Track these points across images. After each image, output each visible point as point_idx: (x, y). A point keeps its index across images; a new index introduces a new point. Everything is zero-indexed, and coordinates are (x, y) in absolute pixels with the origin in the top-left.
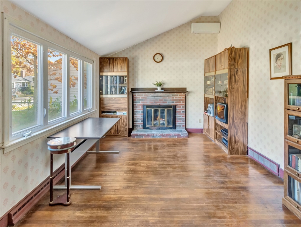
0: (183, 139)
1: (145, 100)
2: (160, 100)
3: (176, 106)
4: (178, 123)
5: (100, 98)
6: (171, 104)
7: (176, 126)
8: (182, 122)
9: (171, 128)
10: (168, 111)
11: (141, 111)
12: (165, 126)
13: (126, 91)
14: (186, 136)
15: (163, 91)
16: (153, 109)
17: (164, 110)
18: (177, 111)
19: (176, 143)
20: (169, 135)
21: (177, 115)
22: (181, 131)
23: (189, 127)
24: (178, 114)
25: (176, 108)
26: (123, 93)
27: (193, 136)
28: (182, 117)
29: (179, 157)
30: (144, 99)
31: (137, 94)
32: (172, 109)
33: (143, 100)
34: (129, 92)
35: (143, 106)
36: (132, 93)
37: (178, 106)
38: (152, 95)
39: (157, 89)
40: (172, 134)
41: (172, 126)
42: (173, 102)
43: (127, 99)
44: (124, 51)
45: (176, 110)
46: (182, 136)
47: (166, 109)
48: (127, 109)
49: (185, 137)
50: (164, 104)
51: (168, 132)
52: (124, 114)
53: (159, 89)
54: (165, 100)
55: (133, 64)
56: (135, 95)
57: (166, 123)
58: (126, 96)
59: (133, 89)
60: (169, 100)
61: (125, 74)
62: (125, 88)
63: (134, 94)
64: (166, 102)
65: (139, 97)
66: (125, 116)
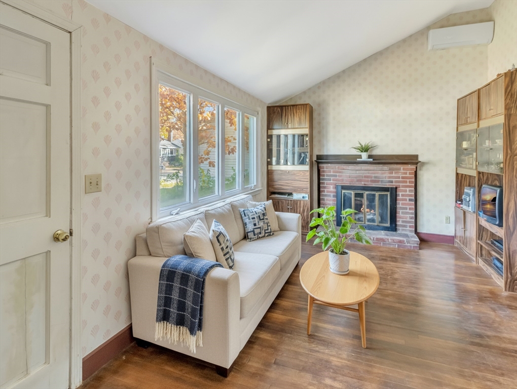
0: (410, 251)
1: (339, 176)
2: (365, 177)
3: (396, 188)
4: (401, 220)
5: (268, 171)
6: (388, 185)
7: (396, 225)
8: (408, 220)
9: (386, 229)
10: (381, 197)
11: (332, 194)
12: (376, 224)
13: (307, 160)
14: (416, 245)
15: (371, 160)
16: (353, 193)
17: (374, 195)
18: (398, 197)
19: (396, 256)
20: (382, 240)
21: (398, 206)
22: (406, 236)
23: (423, 229)
24: (400, 204)
25: (396, 192)
26: (302, 163)
27: (431, 247)
28: (408, 211)
29: (396, 279)
30: (338, 174)
31: (325, 165)
32: (388, 193)
33: (336, 176)
34: (312, 162)
35: (336, 187)
36: (318, 163)
37: (401, 188)
38: (351, 167)
39: (360, 157)
40: (388, 239)
41: (388, 225)
42: (392, 182)
43: (308, 174)
44: (304, 93)
45: (398, 195)
46: (409, 245)
47: (377, 194)
48: (309, 190)
49: (414, 247)
50: (374, 185)
51: (382, 234)
52: (303, 197)
53: (364, 156)
54: (376, 177)
55: (319, 114)
56: (323, 168)
57: (377, 218)
58: (306, 168)
59: (319, 157)
60: (384, 176)
61: (306, 131)
62: (306, 155)
63: (321, 165)
64: (378, 181)
65: (329, 170)
66: (306, 201)
